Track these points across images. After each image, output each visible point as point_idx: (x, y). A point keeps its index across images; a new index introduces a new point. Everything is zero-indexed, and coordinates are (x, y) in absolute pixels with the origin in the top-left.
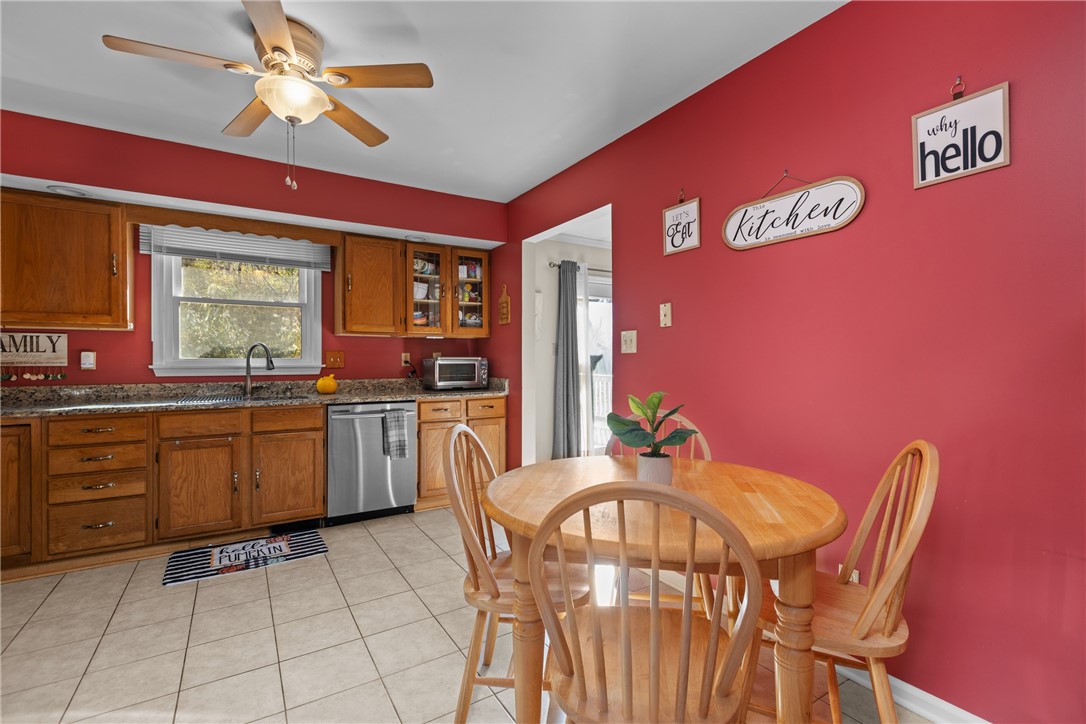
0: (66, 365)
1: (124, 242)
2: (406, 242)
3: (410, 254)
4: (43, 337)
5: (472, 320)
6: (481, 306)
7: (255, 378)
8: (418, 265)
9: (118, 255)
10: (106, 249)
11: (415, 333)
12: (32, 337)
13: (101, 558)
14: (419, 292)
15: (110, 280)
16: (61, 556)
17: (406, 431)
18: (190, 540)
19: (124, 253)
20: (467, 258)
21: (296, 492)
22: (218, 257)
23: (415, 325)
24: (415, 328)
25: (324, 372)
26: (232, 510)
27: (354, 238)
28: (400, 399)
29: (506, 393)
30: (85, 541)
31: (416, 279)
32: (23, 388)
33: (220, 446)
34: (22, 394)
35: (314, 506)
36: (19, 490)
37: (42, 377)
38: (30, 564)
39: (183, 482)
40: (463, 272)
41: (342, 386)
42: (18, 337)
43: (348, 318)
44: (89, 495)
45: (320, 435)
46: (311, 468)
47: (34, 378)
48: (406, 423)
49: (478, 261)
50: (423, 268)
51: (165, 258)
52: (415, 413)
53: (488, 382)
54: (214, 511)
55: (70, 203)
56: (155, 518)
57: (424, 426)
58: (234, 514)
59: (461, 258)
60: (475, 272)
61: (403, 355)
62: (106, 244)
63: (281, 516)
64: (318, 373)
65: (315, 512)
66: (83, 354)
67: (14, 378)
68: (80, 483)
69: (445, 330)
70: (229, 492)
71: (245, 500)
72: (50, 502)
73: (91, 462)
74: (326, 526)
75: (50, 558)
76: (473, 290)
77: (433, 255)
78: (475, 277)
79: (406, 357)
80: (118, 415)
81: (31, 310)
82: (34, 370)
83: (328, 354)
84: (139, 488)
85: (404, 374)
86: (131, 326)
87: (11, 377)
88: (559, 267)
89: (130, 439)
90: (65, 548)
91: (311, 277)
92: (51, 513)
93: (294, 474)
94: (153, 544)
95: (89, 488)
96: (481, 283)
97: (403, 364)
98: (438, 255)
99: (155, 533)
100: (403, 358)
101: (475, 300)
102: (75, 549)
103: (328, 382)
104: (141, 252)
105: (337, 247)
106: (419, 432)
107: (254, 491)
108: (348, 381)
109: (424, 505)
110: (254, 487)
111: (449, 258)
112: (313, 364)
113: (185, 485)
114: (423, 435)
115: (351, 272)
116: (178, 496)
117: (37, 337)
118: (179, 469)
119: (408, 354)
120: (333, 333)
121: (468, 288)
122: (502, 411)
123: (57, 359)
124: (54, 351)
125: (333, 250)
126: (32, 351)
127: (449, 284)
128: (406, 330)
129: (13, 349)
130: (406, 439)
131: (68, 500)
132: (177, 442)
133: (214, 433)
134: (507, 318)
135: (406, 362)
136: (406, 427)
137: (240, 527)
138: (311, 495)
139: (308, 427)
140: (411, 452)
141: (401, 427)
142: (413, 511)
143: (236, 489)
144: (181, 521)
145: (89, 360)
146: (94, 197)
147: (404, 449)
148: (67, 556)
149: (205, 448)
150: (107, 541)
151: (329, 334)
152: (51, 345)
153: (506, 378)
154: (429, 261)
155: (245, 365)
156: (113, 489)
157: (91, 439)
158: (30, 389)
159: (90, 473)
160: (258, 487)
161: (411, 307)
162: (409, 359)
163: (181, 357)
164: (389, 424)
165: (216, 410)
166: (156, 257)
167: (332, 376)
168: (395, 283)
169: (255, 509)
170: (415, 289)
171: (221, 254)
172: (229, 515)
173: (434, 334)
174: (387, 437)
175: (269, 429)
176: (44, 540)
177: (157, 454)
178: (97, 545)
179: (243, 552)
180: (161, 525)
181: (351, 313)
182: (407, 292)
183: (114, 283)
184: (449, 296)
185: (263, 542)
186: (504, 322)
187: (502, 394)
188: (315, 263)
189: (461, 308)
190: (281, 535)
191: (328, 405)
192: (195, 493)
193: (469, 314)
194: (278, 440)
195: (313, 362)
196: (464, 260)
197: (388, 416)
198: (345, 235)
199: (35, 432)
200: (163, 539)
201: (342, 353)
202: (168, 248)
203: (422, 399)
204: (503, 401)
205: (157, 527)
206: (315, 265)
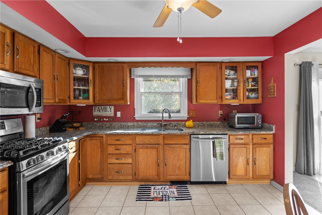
0: (113, 116)
1: (127, 75)
2: (221, 63)
3: (224, 68)
4: (108, 107)
5: (253, 95)
6: (258, 89)
7: (165, 121)
8: (227, 72)
9: (125, 79)
10: (122, 78)
11: (225, 102)
12: (106, 107)
13: (121, 183)
14: (228, 84)
15: (123, 88)
16: (110, 181)
17: (223, 148)
18: (145, 182)
19: (127, 79)
20: (250, 66)
21: (179, 169)
22: (153, 77)
23: (226, 99)
24: (226, 100)
25: (189, 119)
26: (157, 173)
27: (200, 64)
28: (221, 133)
29: (274, 132)
30: (116, 177)
31: (226, 79)
32: (104, 123)
33: (154, 148)
34: (104, 125)
35: (186, 176)
36: (101, 157)
37: (108, 119)
38: (103, 181)
39: (143, 160)
40: (248, 73)
41: (195, 125)
42: (103, 107)
43: (198, 97)
44: (117, 161)
45: (188, 147)
46: (185, 160)
47: (106, 120)
48: (223, 144)
49: (256, 67)
50: (229, 73)
51: (138, 79)
52: (228, 140)
53: (262, 125)
54: (152, 173)
55: (113, 64)
56: (135, 172)
57: (231, 146)
58: (158, 175)
59: (247, 67)
60: (254, 73)
61: (220, 111)
62: (122, 77)
63: (174, 178)
64: (186, 119)
65: (186, 178)
66: (117, 112)
67: (102, 120)
68: (115, 157)
69: (240, 101)
70: (157, 166)
71: (162, 169)
72: (108, 162)
73: (118, 150)
74: (190, 184)
75: (108, 181)
76: (253, 81)
77: (234, 67)
78: (254, 75)
79: (221, 112)
80: (125, 135)
81: (105, 99)
82: (106, 117)
83: (190, 112)
84: (130, 161)
85: (220, 120)
86: (129, 103)
87: (101, 119)
88: (300, 65)
89: (128, 144)
90: (111, 178)
91: (183, 81)
92: (108, 166)
93: (178, 162)
94: (134, 181)
95: (117, 159)
96: (258, 77)
97: (220, 116)
98: (236, 67)
99: (135, 178)
100: (220, 113)
101: (254, 86)
102: (114, 179)
103: (190, 123)
104: (132, 78)
105: (193, 68)
106: (229, 148)
107: (165, 167)
108: (197, 122)
109: (231, 181)
110: (165, 165)
111: (242, 67)
112: (184, 115)
113: (143, 161)
114: (231, 150)
115: (199, 78)
116: (141, 165)
117: (107, 107)
118: (142, 155)
119: (222, 111)
120: (192, 103)
121: (250, 80)
122: (272, 141)
123: (111, 114)
124: (111, 111)
125: (192, 70)
126: (106, 111)
127: (242, 79)
128: (222, 102)
129: (102, 111)
130: (224, 152)
131: (112, 162)
132: (141, 146)
133: (152, 143)
134: (274, 94)
135: (221, 115)
136: (223, 146)
137: (160, 180)
138: (185, 171)
139: (183, 143)
140: (226, 158)
141: (221, 146)
142: (226, 184)
143: (159, 165)
144: (142, 174)
145: (119, 114)
146: (119, 61)
147: (223, 156)
148: (112, 181)
149: (149, 148)
150: (122, 178)
151: (190, 103)
152: (110, 110)
153: (274, 124)
154: (232, 70)
155: (162, 116)
156: (123, 161)
157: (118, 143)
158: (105, 123)
159: (117, 154)
160: (166, 165)
161: (224, 91)
162: (222, 114)
163: (143, 113)
164: (216, 145)
165: (152, 135)
166: (136, 79)
167: (191, 120)
168: (217, 81)
169: (165, 174)
170: (226, 83)
171: (154, 76)
172: (157, 175)
173: (235, 103)
174: (215, 150)
175: (170, 143)
176: (106, 174)
177: (135, 149)
178: (119, 179)
179: (161, 191)
180: (136, 174)
181: (199, 95)
182: (222, 84)
183: (124, 90)
184: (242, 85)
185: (168, 187)
186: (272, 96)
187: (271, 132)
188: (185, 76)
189: (247, 90)
190: (174, 185)
191: (191, 134)
192: (146, 164)
193: (251, 93)
194: (173, 147)
195: (184, 114)
196: (248, 68)
197: (215, 141)
198: (197, 63)
199: (104, 139)
200: (137, 180)
201: (195, 111)
202: (139, 75)
203: (231, 134)
204: (272, 136)
205: (135, 175)
206: (185, 77)
